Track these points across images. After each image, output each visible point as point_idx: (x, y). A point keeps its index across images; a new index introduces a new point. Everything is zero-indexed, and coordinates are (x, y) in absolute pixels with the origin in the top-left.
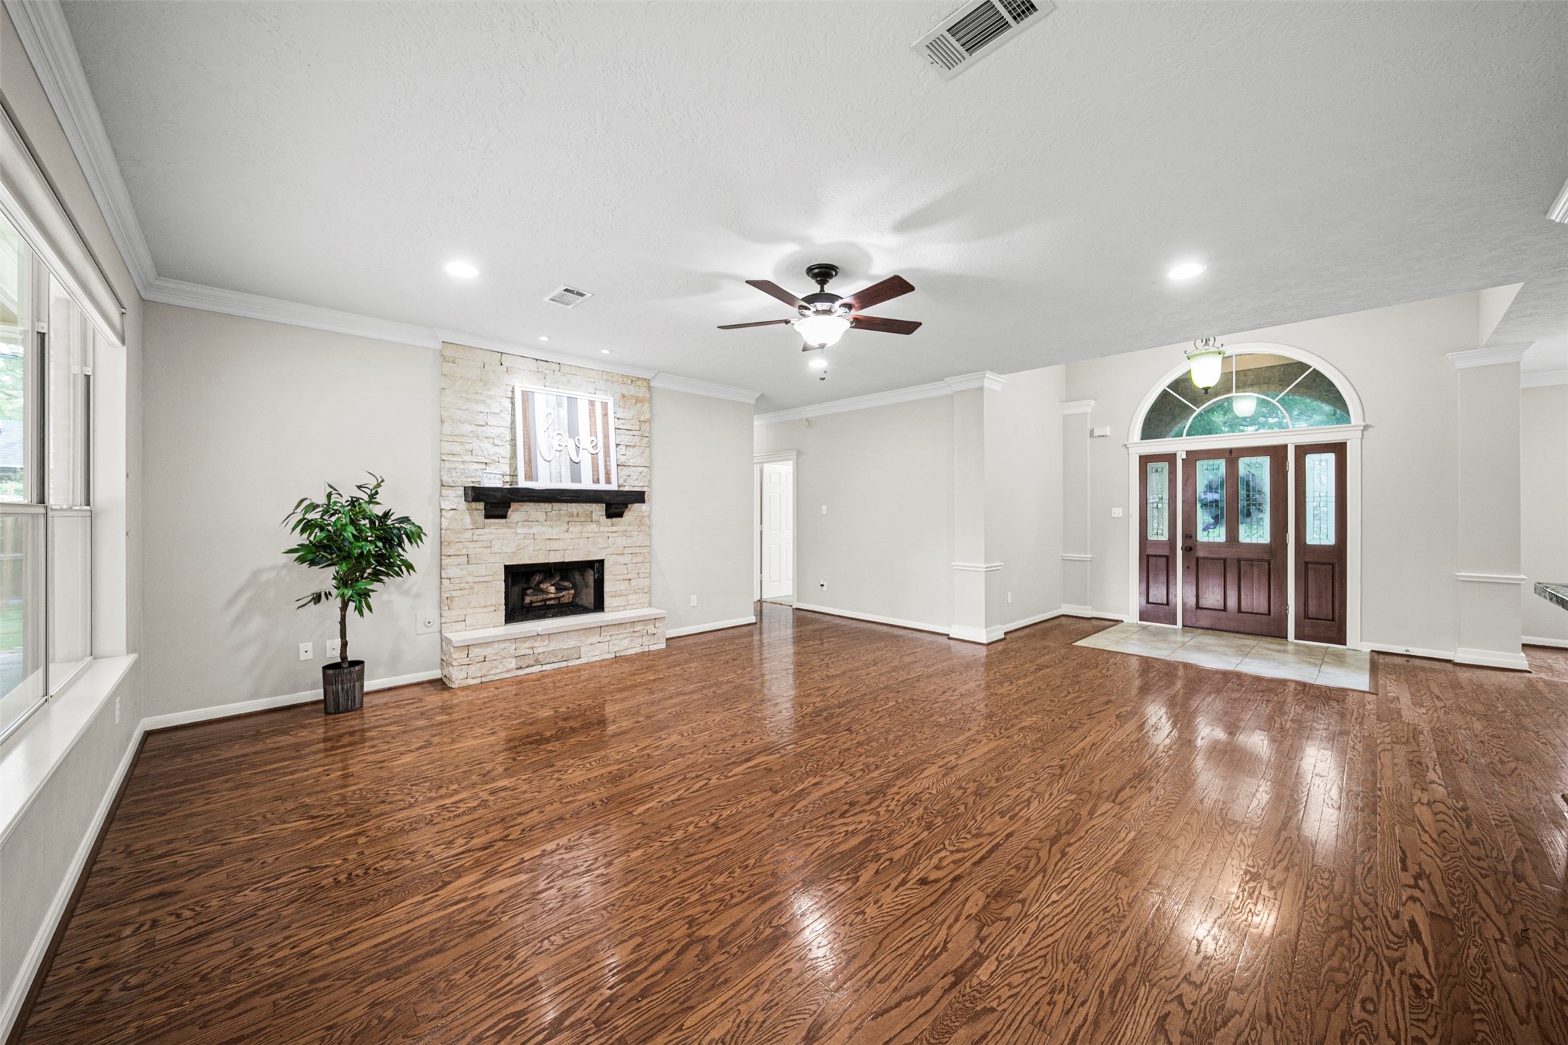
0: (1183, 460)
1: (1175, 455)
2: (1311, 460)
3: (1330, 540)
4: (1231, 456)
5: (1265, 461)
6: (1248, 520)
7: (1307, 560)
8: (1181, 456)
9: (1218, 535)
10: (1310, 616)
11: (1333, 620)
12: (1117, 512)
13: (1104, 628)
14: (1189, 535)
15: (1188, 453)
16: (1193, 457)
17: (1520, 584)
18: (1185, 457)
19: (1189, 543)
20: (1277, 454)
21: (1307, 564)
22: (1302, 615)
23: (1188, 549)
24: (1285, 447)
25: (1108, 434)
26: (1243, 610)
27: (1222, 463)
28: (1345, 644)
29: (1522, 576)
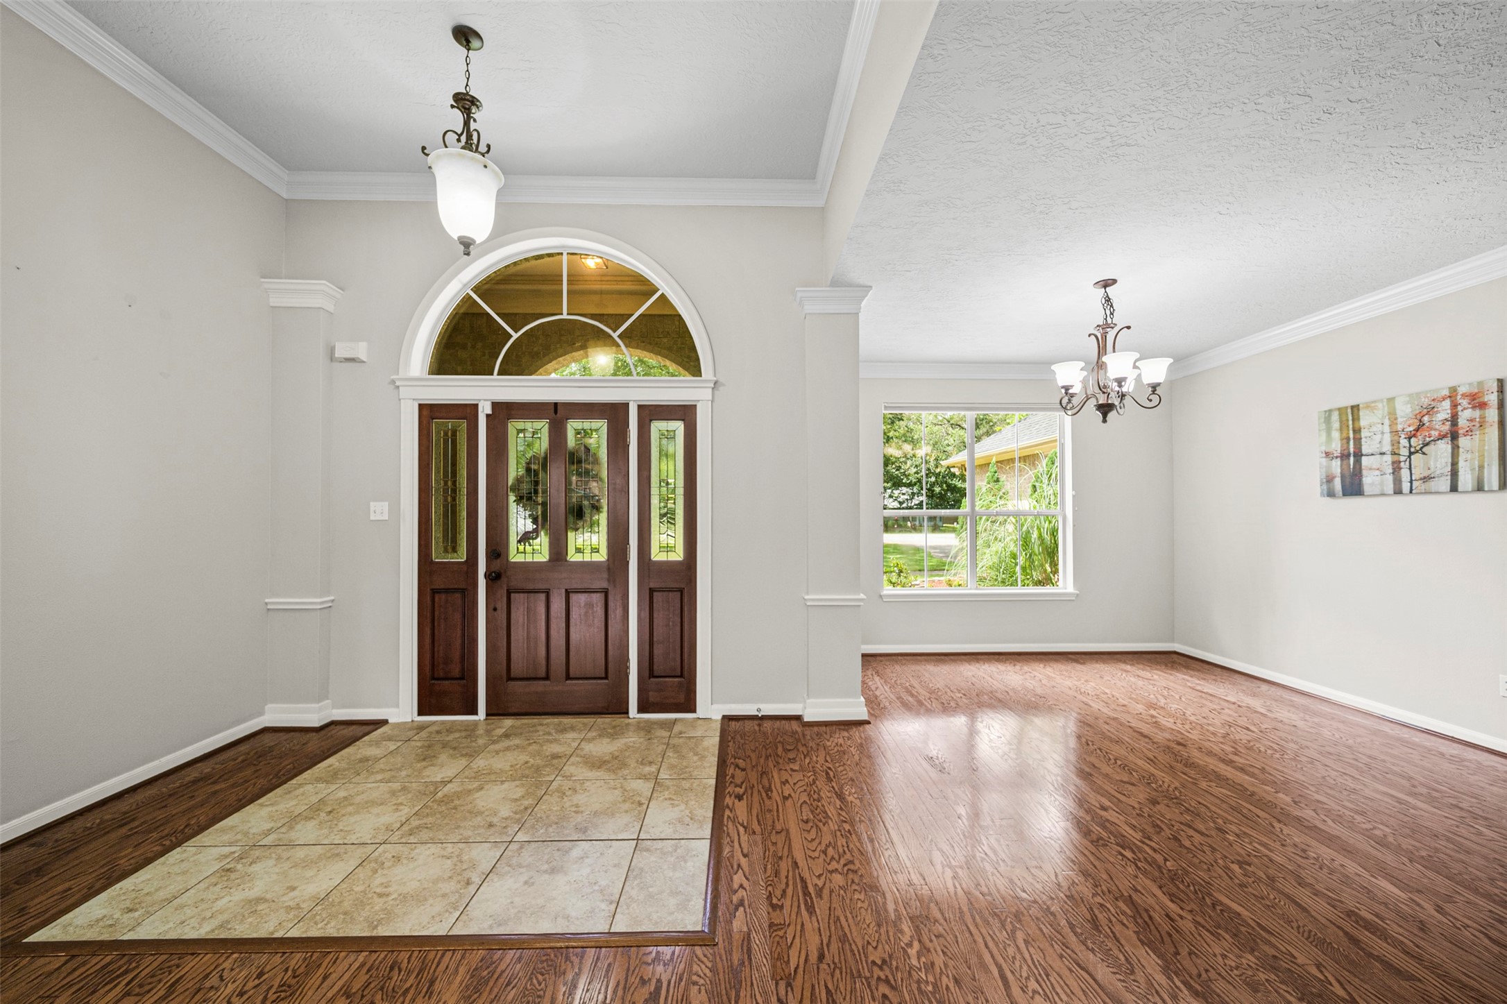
0: (488, 416)
1: (475, 407)
2: (657, 427)
3: (678, 555)
4: (557, 413)
5: (601, 425)
6: (580, 523)
7: (652, 585)
8: (485, 409)
9: (540, 550)
10: (655, 674)
11: (681, 676)
12: (379, 510)
13: (356, 739)
14: (497, 551)
15: (496, 405)
16: (504, 412)
17: (859, 606)
18: (489, 412)
19: (497, 564)
20: (614, 413)
21: (652, 591)
22: (647, 674)
23: (494, 578)
24: (626, 406)
25: (363, 358)
26: (571, 676)
27: (543, 426)
28: (694, 711)
29: (862, 596)
